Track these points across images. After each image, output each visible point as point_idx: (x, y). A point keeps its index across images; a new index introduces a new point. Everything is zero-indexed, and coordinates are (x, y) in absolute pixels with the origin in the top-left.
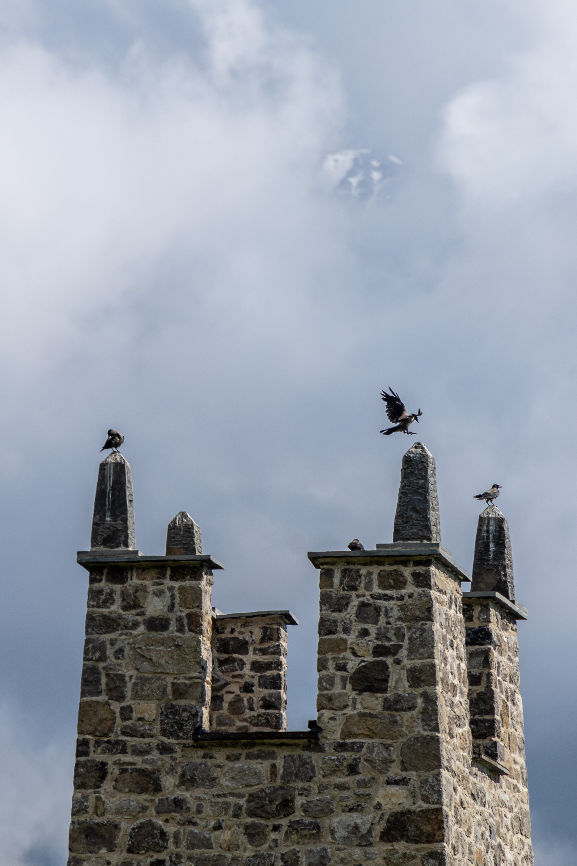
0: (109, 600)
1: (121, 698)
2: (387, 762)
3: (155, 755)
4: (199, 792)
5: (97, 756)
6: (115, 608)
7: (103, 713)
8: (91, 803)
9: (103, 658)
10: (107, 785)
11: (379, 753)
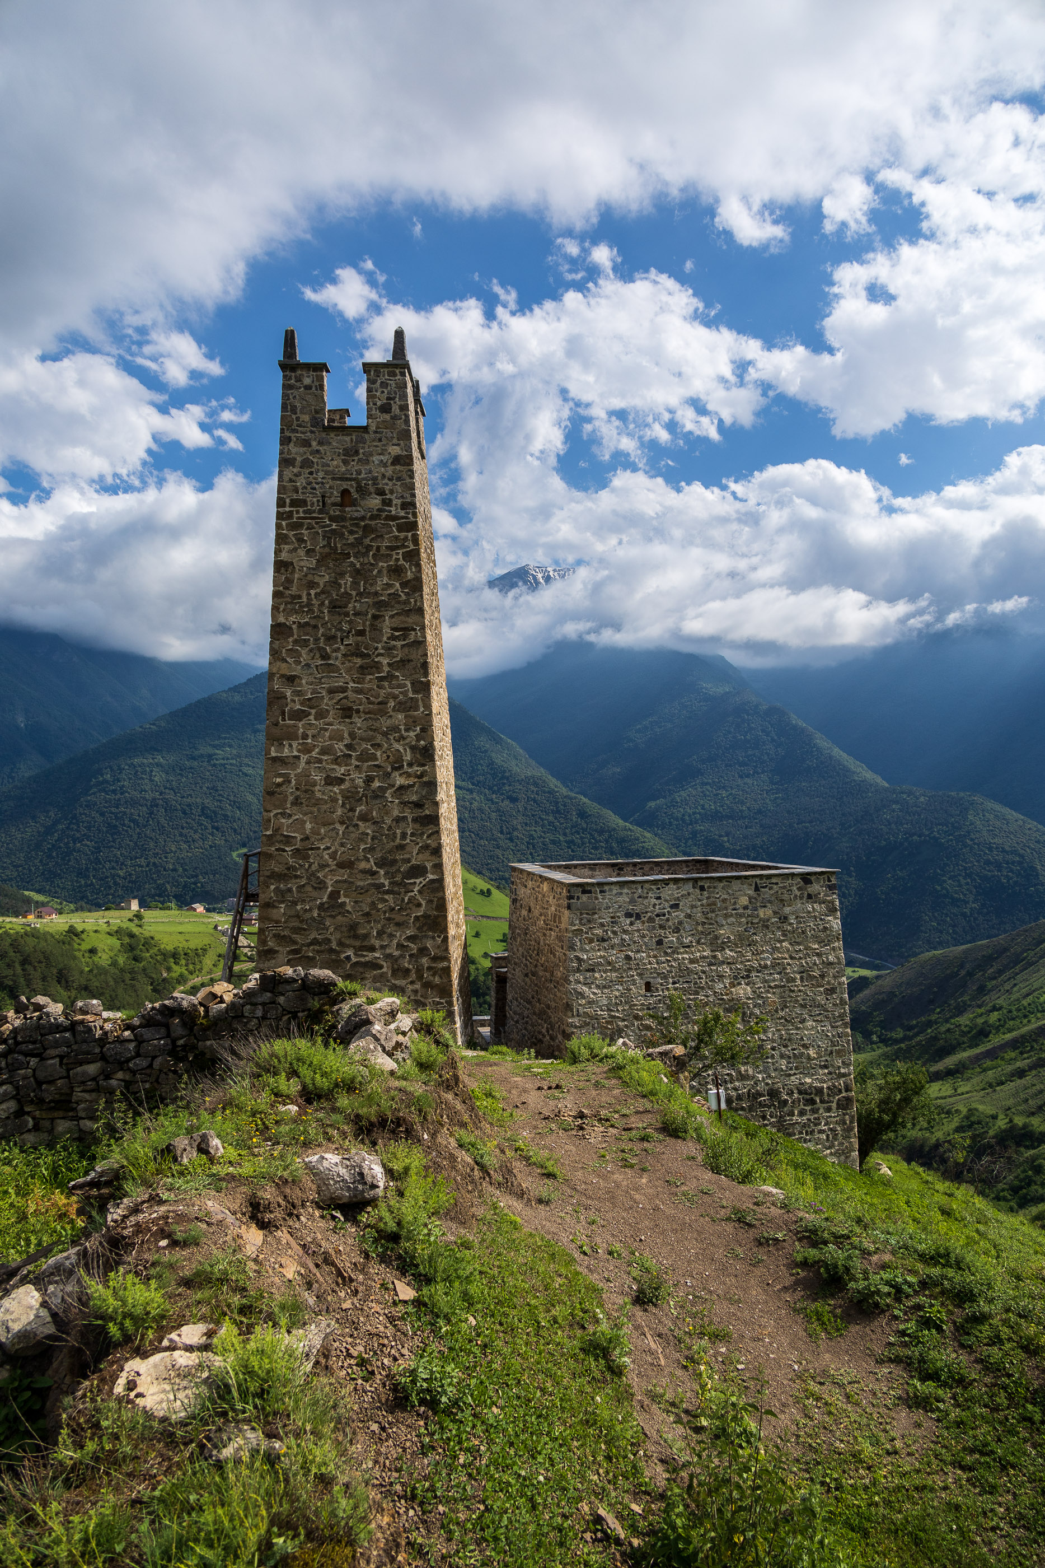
0: (290, 379)
1: (296, 413)
3: (309, 434)
4: (325, 447)
5: (287, 434)
6: (293, 381)
7: (289, 419)
8: (286, 450)
9: (289, 399)
10: (292, 445)
11: (390, 435)
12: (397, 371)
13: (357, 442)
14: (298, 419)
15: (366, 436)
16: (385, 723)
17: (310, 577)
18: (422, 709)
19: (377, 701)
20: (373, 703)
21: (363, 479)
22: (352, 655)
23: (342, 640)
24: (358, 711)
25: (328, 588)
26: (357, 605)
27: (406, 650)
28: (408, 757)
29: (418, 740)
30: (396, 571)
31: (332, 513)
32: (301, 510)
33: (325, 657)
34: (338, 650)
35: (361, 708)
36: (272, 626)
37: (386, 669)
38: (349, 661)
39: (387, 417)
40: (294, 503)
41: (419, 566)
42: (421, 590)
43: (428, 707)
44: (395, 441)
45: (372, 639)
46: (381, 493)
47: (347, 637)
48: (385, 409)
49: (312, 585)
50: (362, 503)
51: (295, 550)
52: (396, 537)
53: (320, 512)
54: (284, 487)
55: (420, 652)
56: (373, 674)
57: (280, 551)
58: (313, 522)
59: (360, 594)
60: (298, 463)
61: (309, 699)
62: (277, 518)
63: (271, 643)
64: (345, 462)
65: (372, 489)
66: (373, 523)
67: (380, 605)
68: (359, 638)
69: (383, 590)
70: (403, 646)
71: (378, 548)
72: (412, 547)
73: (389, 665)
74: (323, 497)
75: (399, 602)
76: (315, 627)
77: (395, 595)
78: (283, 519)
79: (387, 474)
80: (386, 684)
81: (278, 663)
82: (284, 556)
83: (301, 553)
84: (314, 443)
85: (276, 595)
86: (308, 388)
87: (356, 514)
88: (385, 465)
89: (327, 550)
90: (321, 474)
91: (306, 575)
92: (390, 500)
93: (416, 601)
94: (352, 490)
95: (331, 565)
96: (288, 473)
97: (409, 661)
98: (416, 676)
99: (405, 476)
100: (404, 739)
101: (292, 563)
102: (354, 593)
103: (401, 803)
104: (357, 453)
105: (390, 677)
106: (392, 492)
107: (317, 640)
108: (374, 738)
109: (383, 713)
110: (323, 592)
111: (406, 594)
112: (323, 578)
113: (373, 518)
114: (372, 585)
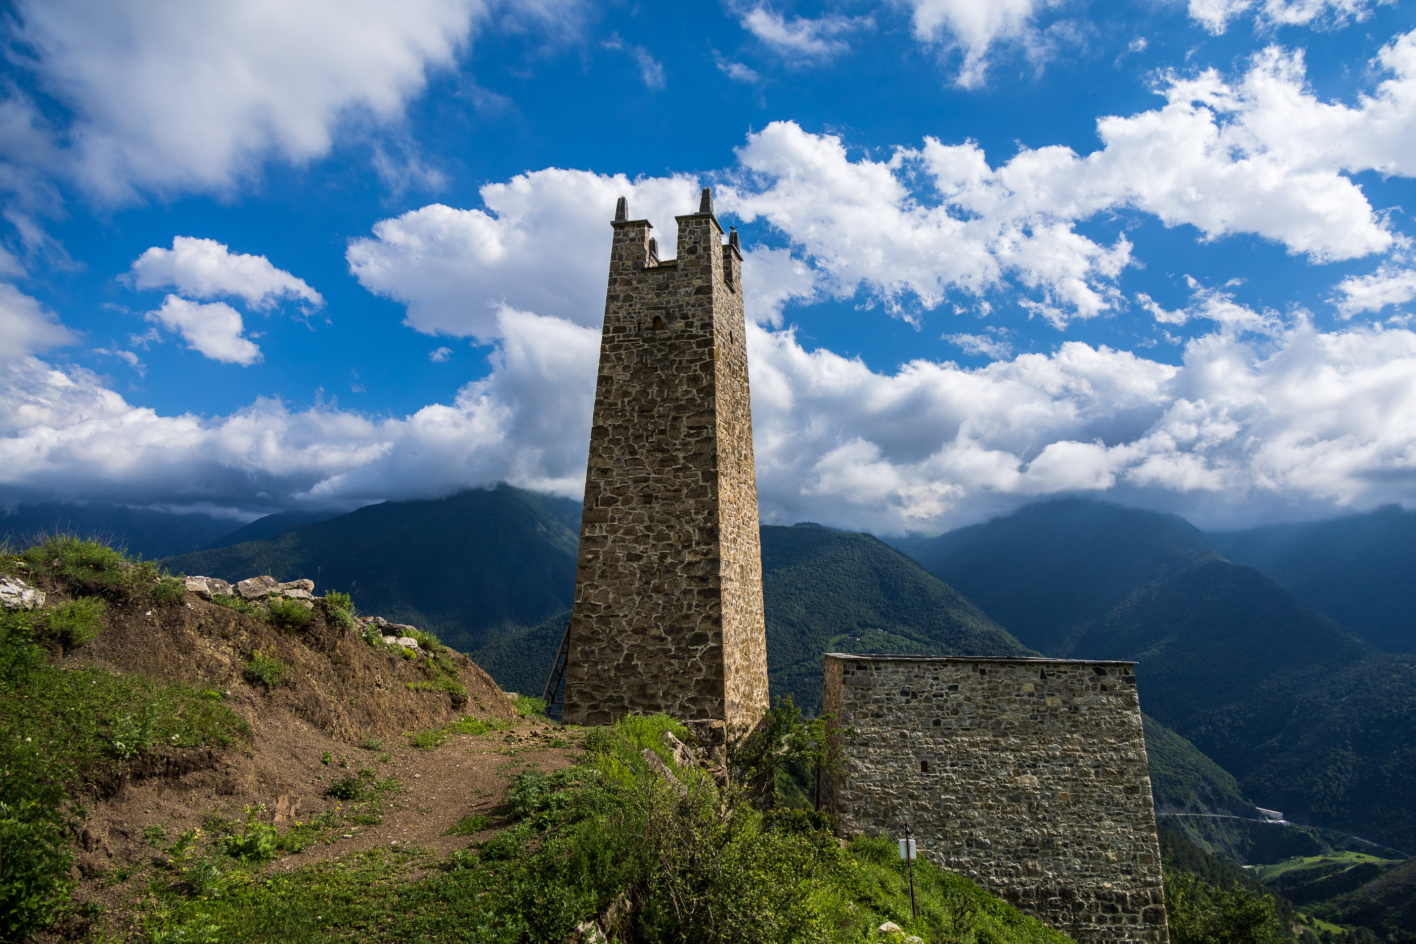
0: (619, 234)
1: (622, 260)
3: (631, 275)
4: (643, 285)
5: (614, 276)
6: (621, 236)
7: (616, 265)
8: (613, 289)
9: (617, 250)
10: (617, 284)
11: (694, 271)
12: (703, 221)
13: (668, 279)
14: (623, 265)
15: (676, 273)
16: (678, 507)
17: (625, 388)
18: (710, 495)
19: (672, 489)
20: (669, 491)
21: (671, 307)
22: (655, 450)
23: (647, 438)
24: (657, 498)
25: (639, 396)
26: (661, 409)
27: (699, 445)
28: (696, 537)
29: (706, 523)
30: (694, 380)
31: (645, 335)
32: (621, 335)
33: (633, 452)
34: (641, 447)
35: (659, 495)
36: (593, 428)
37: (682, 461)
38: (652, 455)
39: (693, 257)
40: (617, 330)
41: (713, 375)
42: (714, 394)
43: (715, 494)
44: (699, 275)
45: (672, 437)
46: (685, 317)
47: (652, 436)
48: (692, 251)
49: (626, 394)
50: (669, 326)
51: (614, 366)
52: (696, 352)
53: (636, 335)
54: (609, 318)
55: (710, 447)
56: (670, 466)
57: (603, 368)
58: (630, 344)
59: (664, 400)
60: (621, 299)
61: (618, 488)
62: (603, 342)
63: (592, 442)
64: (658, 295)
65: (678, 315)
66: (677, 342)
67: (679, 408)
68: (661, 436)
69: (683, 395)
70: (696, 442)
71: (680, 361)
72: (708, 359)
73: (684, 458)
74: (639, 323)
75: (695, 406)
76: (627, 428)
77: (692, 400)
78: (607, 343)
79: (691, 302)
80: (681, 474)
81: (596, 459)
82: (606, 372)
83: (619, 369)
84: (634, 282)
85: (598, 403)
86: (632, 240)
87: (664, 336)
88: (689, 295)
89: (640, 365)
90: (638, 306)
91: (622, 387)
92: (692, 323)
93: (709, 404)
94: (662, 317)
95: (642, 377)
96: (613, 307)
97: (701, 454)
98: (708, 467)
99: (705, 302)
100: (694, 521)
101: (611, 378)
102: (659, 399)
103: (688, 577)
104: (667, 287)
105: (685, 468)
106: (694, 316)
107: (627, 439)
108: (668, 520)
109: (677, 499)
110: (634, 400)
111: (702, 398)
112: (635, 388)
113: (677, 338)
114: (673, 392)
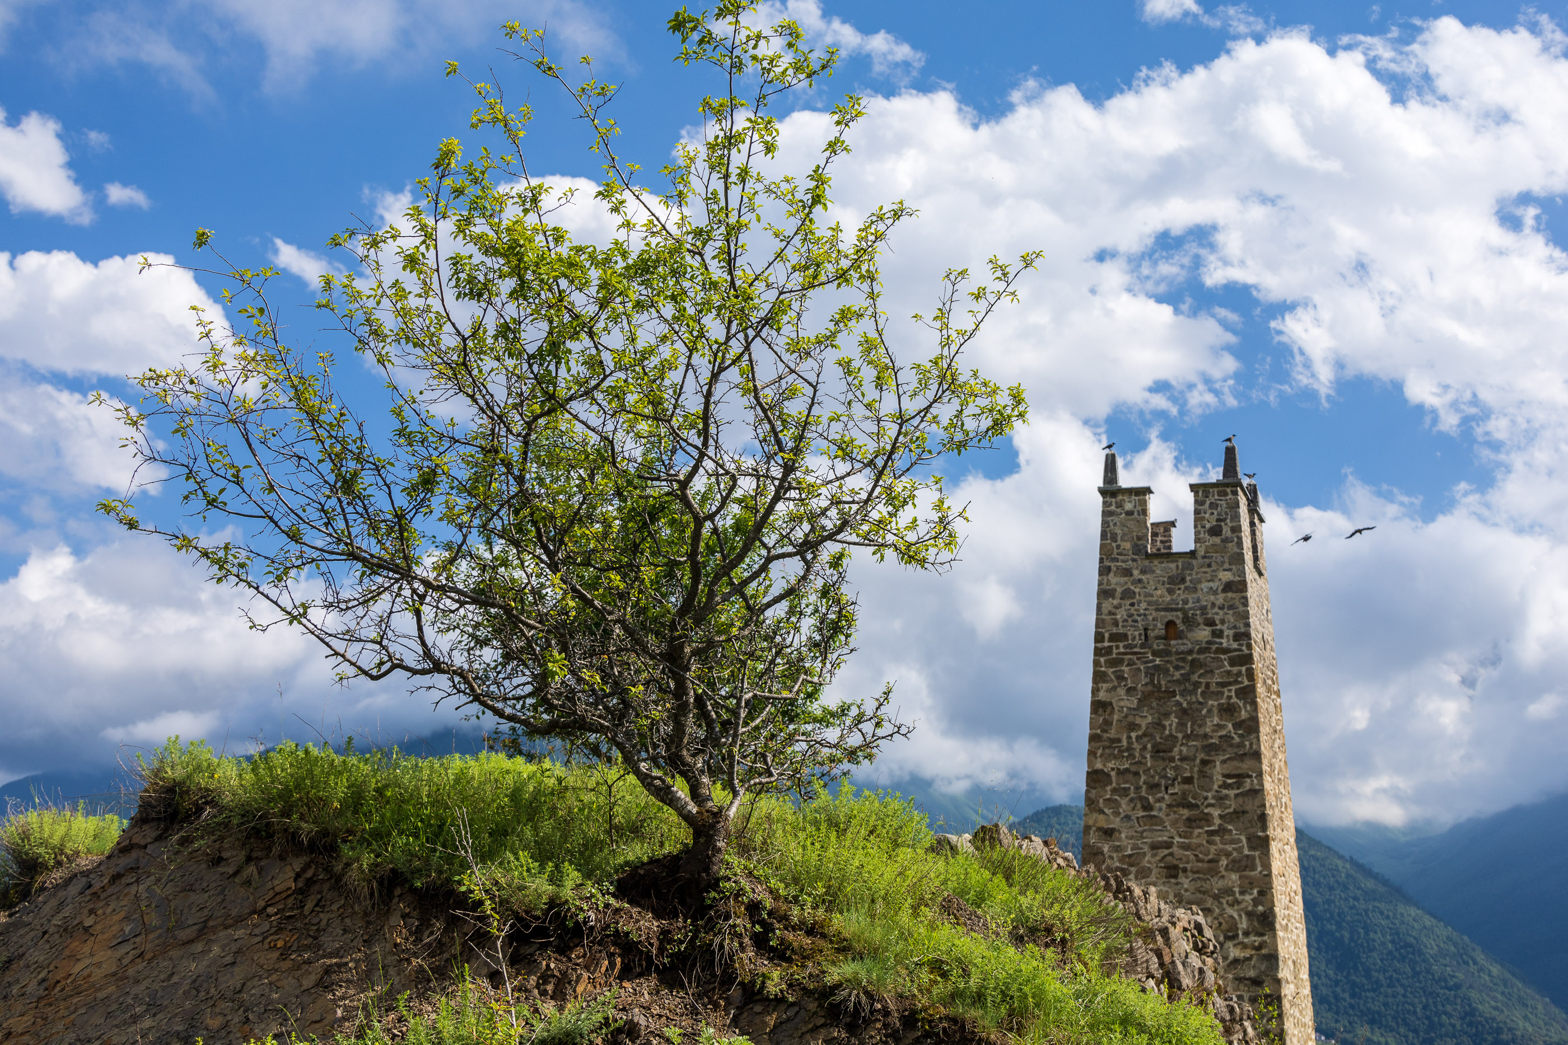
0: (1111, 505)
1: (1116, 541)
2: (1223, 563)
3: (1130, 562)
4: (1148, 576)
5: (1107, 563)
6: (1113, 508)
7: (1109, 547)
8: (1105, 581)
9: (1109, 526)
10: (1111, 575)
11: (1219, 559)
12: (1229, 490)
13: (1183, 569)
14: (1118, 547)
15: (1194, 562)
16: (1216, 885)
17: (1130, 719)
18: (1259, 869)
19: (1206, 858)
20: (1202, 861)
21: (1190, 609)
22: (1178, 805)
23: (1166, 788)
24: (1185, 870)
25: (1151, 730)
26: (1184, 749)
27: (1240, 800)
28: (1244, 924)
29: (1255, 905)
30: (1228, 710)
31: (1155, 647)
32: (1121, 645)
33: (1147, 807)
34: (1161, 800)
35: (1189, 866)
36: (1088, 773)
37: (1217, 821)
38: (1175, 812)
39: (1217, 540)
40: (1114, 638)
41: (1254, 704)
42: (1257, 730)
43: (1267, 866)
44: (1226, 566)
45: (1202, 788)
46: (1210, 623)
47: (1173, 785)
48: (1215, 531)
49: (1133, 727)
50: (1189, 635)
51: (1114, 688)
52: (1229, 672)
53: (1142, 646)
54: (1103, 620)
55: (1257, 802)
56: (1200, 827)
57: (1098, 690)
58: (1134, 657)
59: (1187, 737)
60: (1118, 594)
61: (1130, 856)
62: (1095, 654)
63: (1087, 791)
64: (1170, 591)
65: (1200, 619)
66: (1202, 657)
67: (1210, 748)
68: (1186, 787)
69: (1213, 731)
70: (1237, 796)
71: (1208, 685)
72: (1246, 683)
73: (1221, 817)
74: (1146, 630)
75: (1231, 746)
76: (1137, 774)
77: (1227, 738)
78: (1102, 655)
79: (1218, 603)
80: (1217, 839)
81: (1095, 815)
82: (1102, 695)
83: (1122, 692)
84: (1136, 572)
85: (1093, 738)
86: (1129, 513)
87: (1182, 648)
88: (1215, 593)
89: (1150, 688)
90: (1143, 605)
91: (1126, 716)
92: (1221, 631)
93: (1251, 744)
94: (1178, 622)
95: (1154, 704)
96: (1107, 606)
97: (1244, 812)
98: (1251, 830)
99: (1237, 603)
100: (1238, 903)
101: (1111, 704)
102: (1180, 736)
103: (1236, 979)
104: (1183, 580)
105: (1221, 831)
106: (1223, 622)
107: (1138, 788)
108: (1204, 901)
109: (1214, 872)
110: (1145, 735)
111: (1241, 736)
112: (1146, 720)
113: (1201, 651)
114: (1200, 726)
